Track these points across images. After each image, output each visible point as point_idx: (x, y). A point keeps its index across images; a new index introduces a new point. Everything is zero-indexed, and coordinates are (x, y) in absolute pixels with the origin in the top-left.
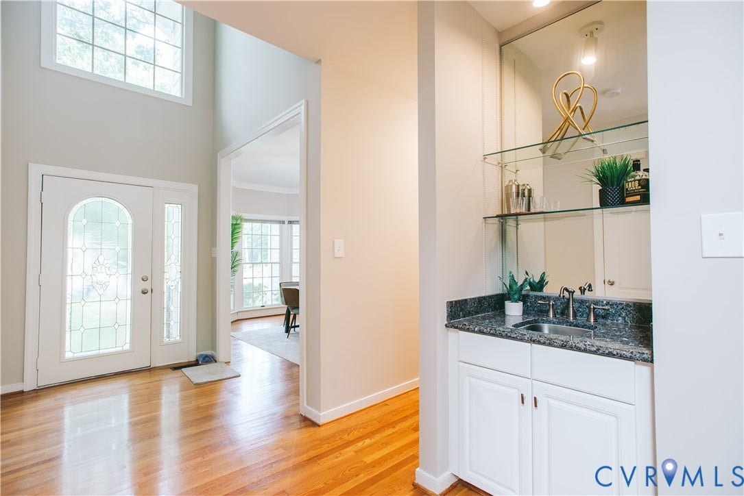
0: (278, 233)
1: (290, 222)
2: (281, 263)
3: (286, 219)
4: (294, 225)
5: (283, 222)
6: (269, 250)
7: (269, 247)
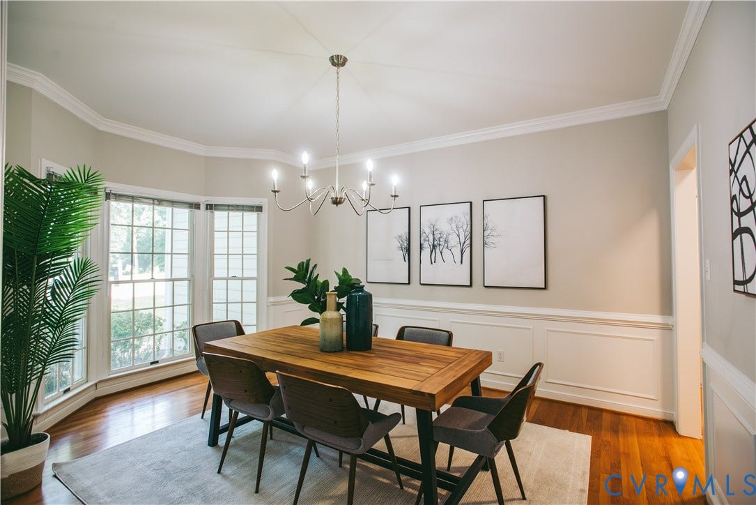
0: (186, 226)
1: (210, 207)
2: (191, 280)
3: (203, 200)
4: (217, 213)
5: (197, 206)
6: (168, 257)
7: (168, 250)
